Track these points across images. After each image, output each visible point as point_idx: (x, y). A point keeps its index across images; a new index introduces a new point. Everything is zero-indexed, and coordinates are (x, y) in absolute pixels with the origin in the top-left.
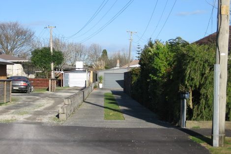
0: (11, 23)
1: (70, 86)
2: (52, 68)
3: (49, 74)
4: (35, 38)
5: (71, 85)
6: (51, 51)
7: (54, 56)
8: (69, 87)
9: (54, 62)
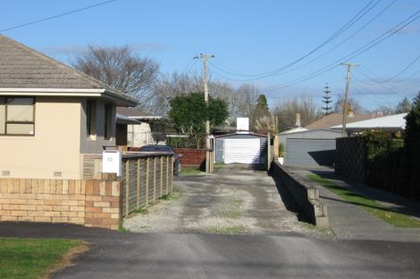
0: (116, 49)
1: (226, 162)
2: (208, 131)
3: (202, 141)
4: (159, 75)
5: (228, 161)
6: (206, 99)
7: (210, 108)
8: (223, 163)
9: (210, 119)
